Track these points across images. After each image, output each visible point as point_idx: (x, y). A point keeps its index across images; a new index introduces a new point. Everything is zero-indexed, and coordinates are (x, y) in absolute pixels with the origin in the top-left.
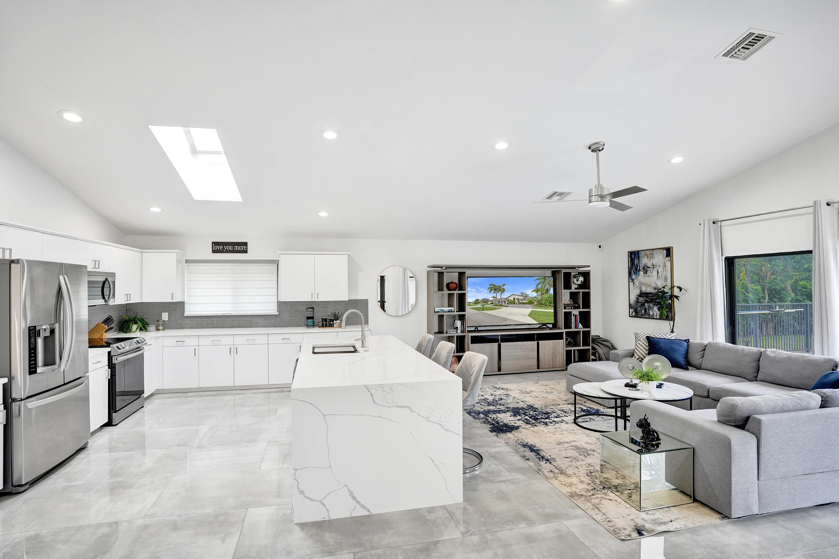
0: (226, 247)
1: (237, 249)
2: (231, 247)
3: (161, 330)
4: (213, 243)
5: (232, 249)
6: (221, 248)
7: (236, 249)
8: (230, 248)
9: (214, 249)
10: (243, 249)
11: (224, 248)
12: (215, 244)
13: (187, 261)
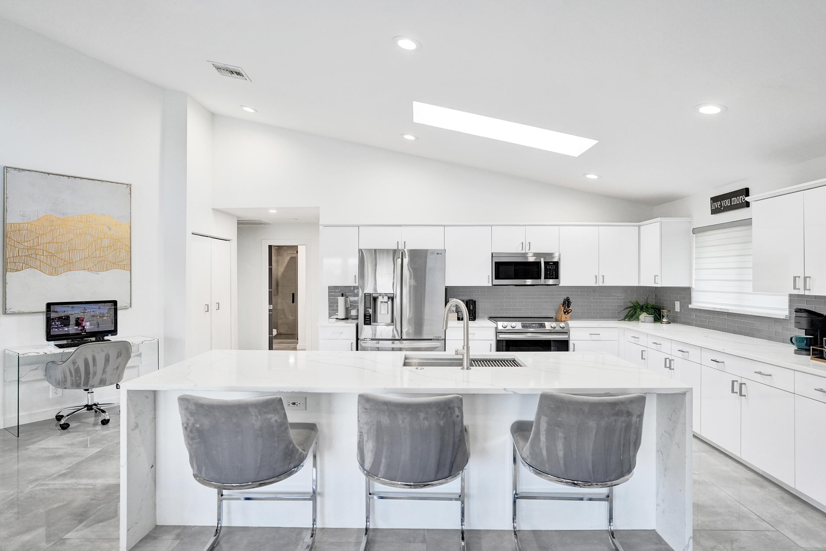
0: (723, 202)
1: (735, 203)
2: (728, 201)
3: (664, 323)
4: (712, 199)
5: (729, 204)
6: (718, 204)
7: (733, 203)
8: (727, 203)
9: (712, 209)
10: (741, 202)
11: (721, 205)
12: (714, 200)
13: (695, 231)
